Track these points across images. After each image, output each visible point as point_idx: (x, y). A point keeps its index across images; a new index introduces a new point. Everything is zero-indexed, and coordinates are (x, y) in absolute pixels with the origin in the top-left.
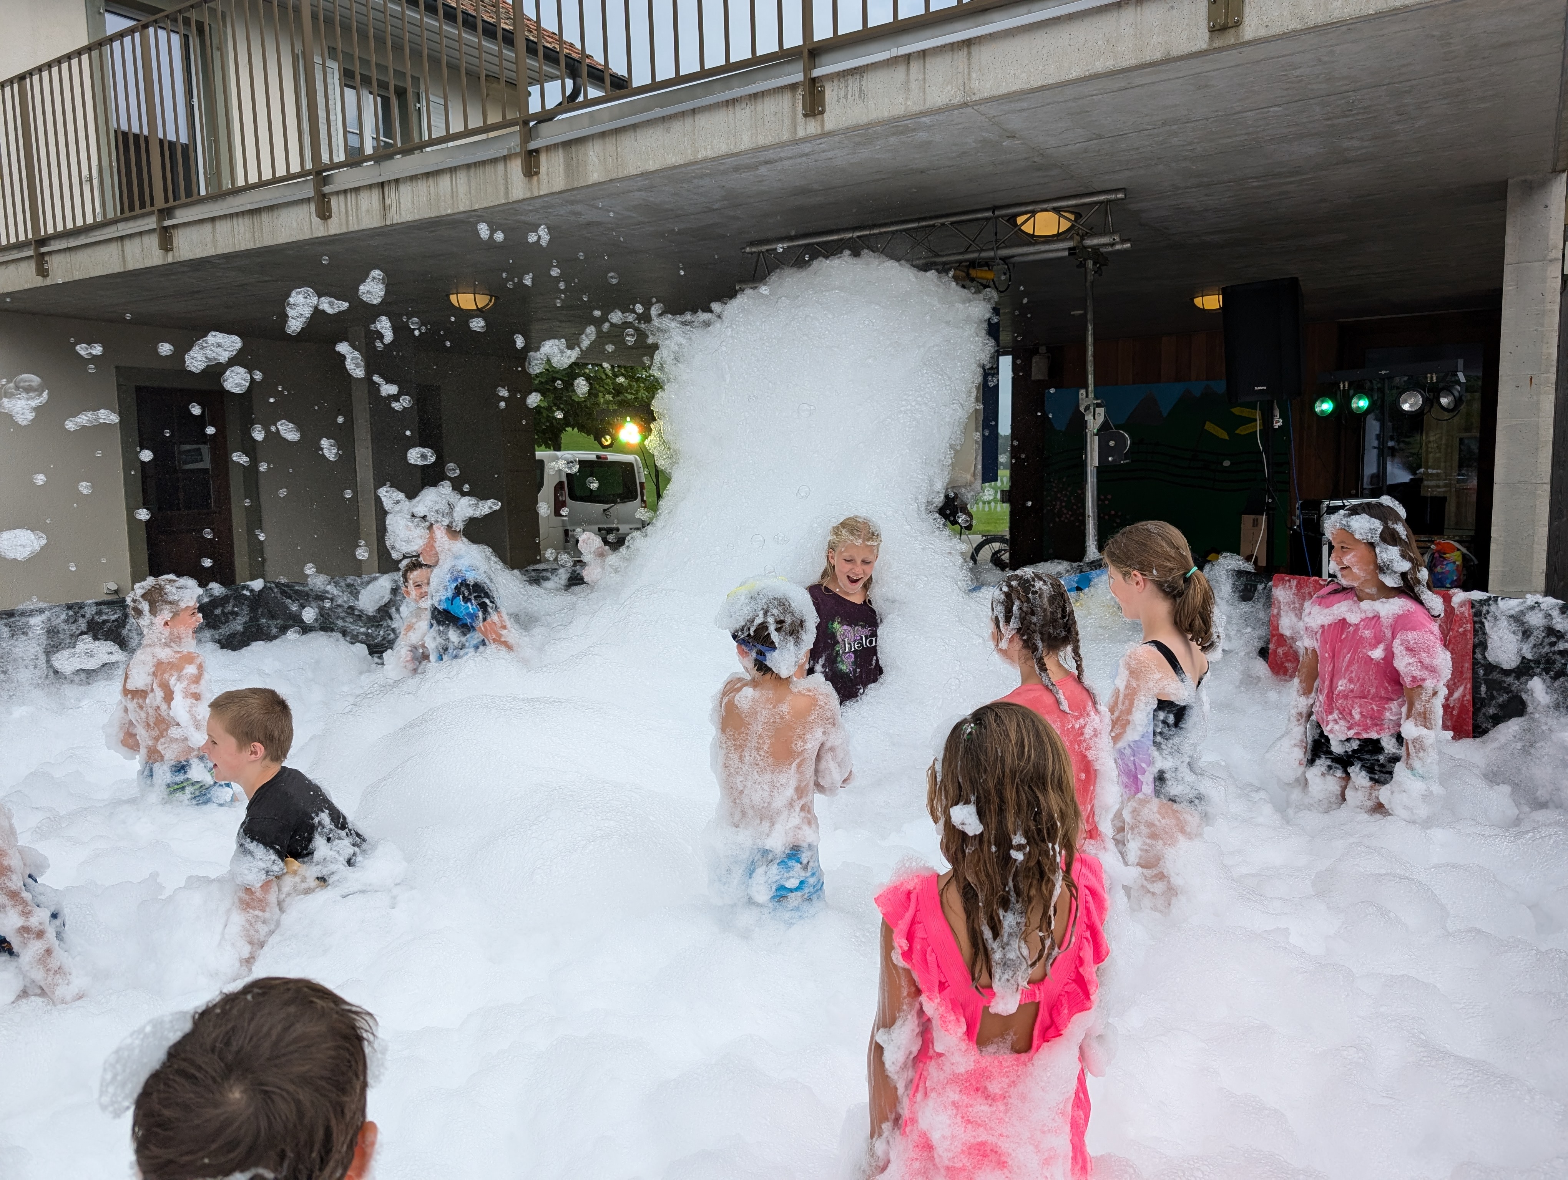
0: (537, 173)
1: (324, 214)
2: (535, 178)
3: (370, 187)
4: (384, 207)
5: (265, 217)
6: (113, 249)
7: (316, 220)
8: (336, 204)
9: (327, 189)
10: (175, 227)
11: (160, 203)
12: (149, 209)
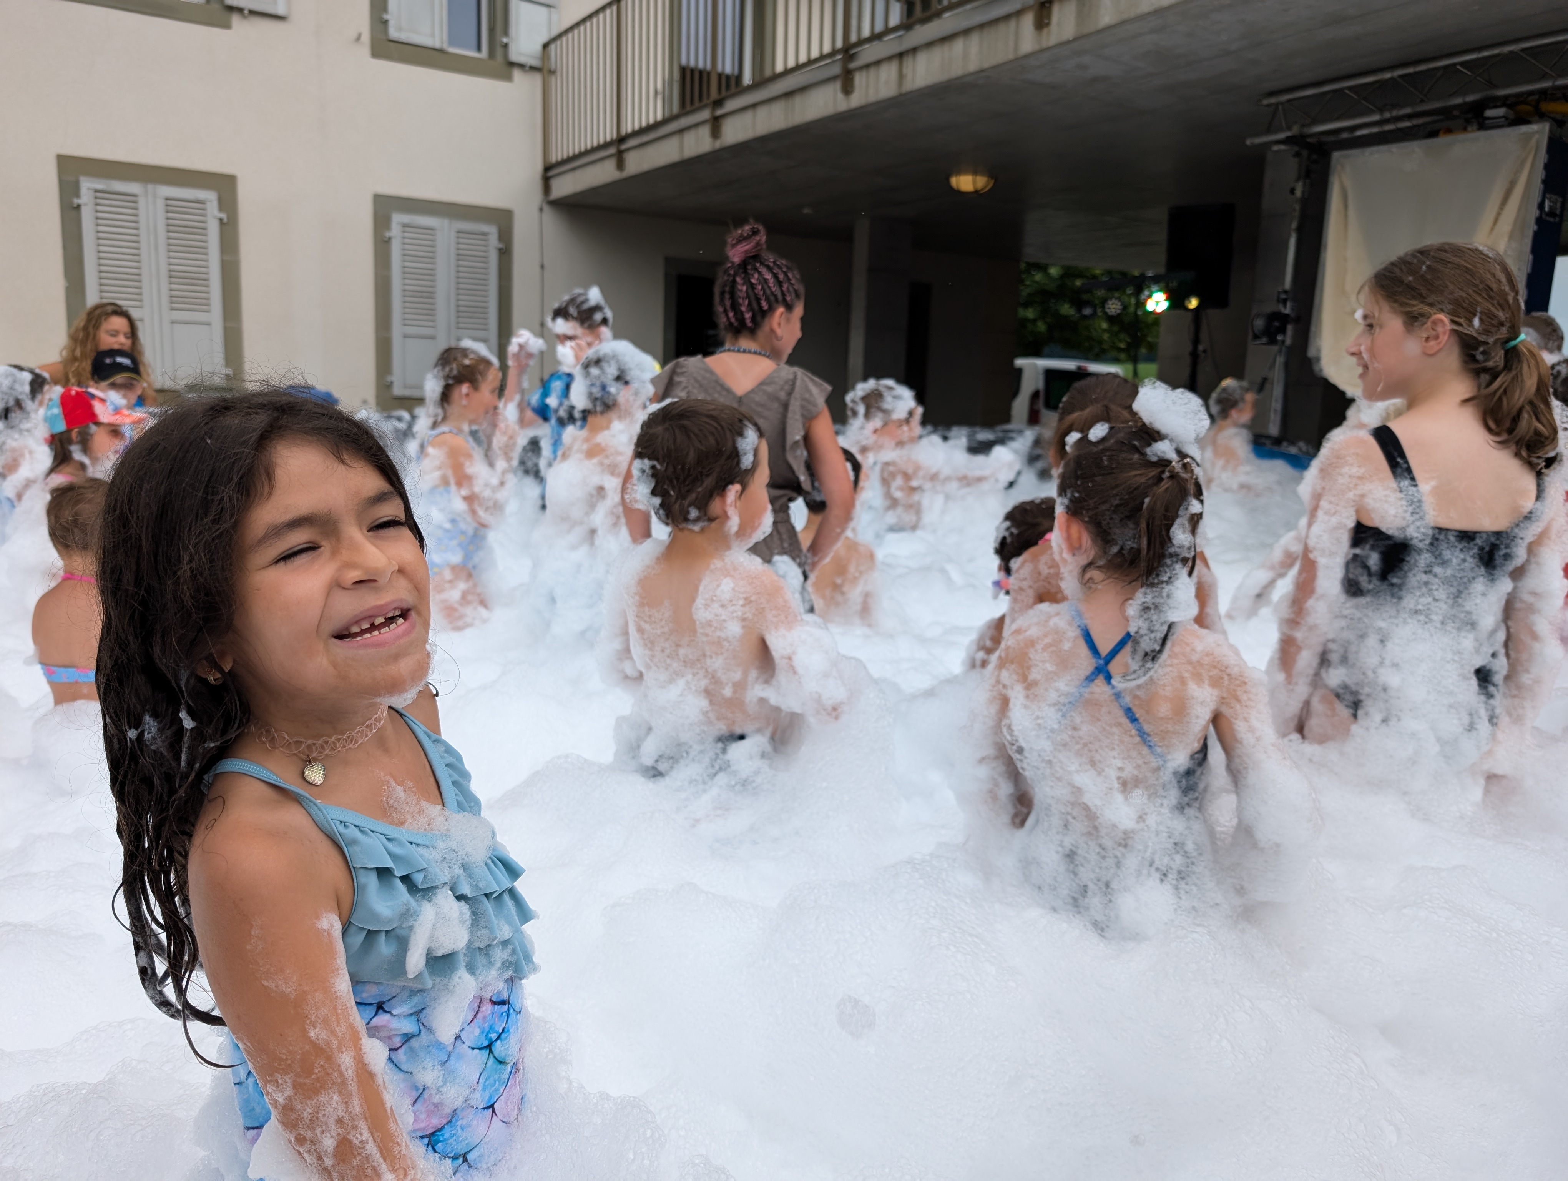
0: (1048, 24)
1: (847, 89)
2: (1045, 31)
3: (890, 58)
4: (901, 76)
5: (798, 100)
6: (674, 142)
7: (840, 96)
8: (859, 79)
9: (852, 65)
10: (724, 116)
11: (714, 95)
12: (705, 101)
